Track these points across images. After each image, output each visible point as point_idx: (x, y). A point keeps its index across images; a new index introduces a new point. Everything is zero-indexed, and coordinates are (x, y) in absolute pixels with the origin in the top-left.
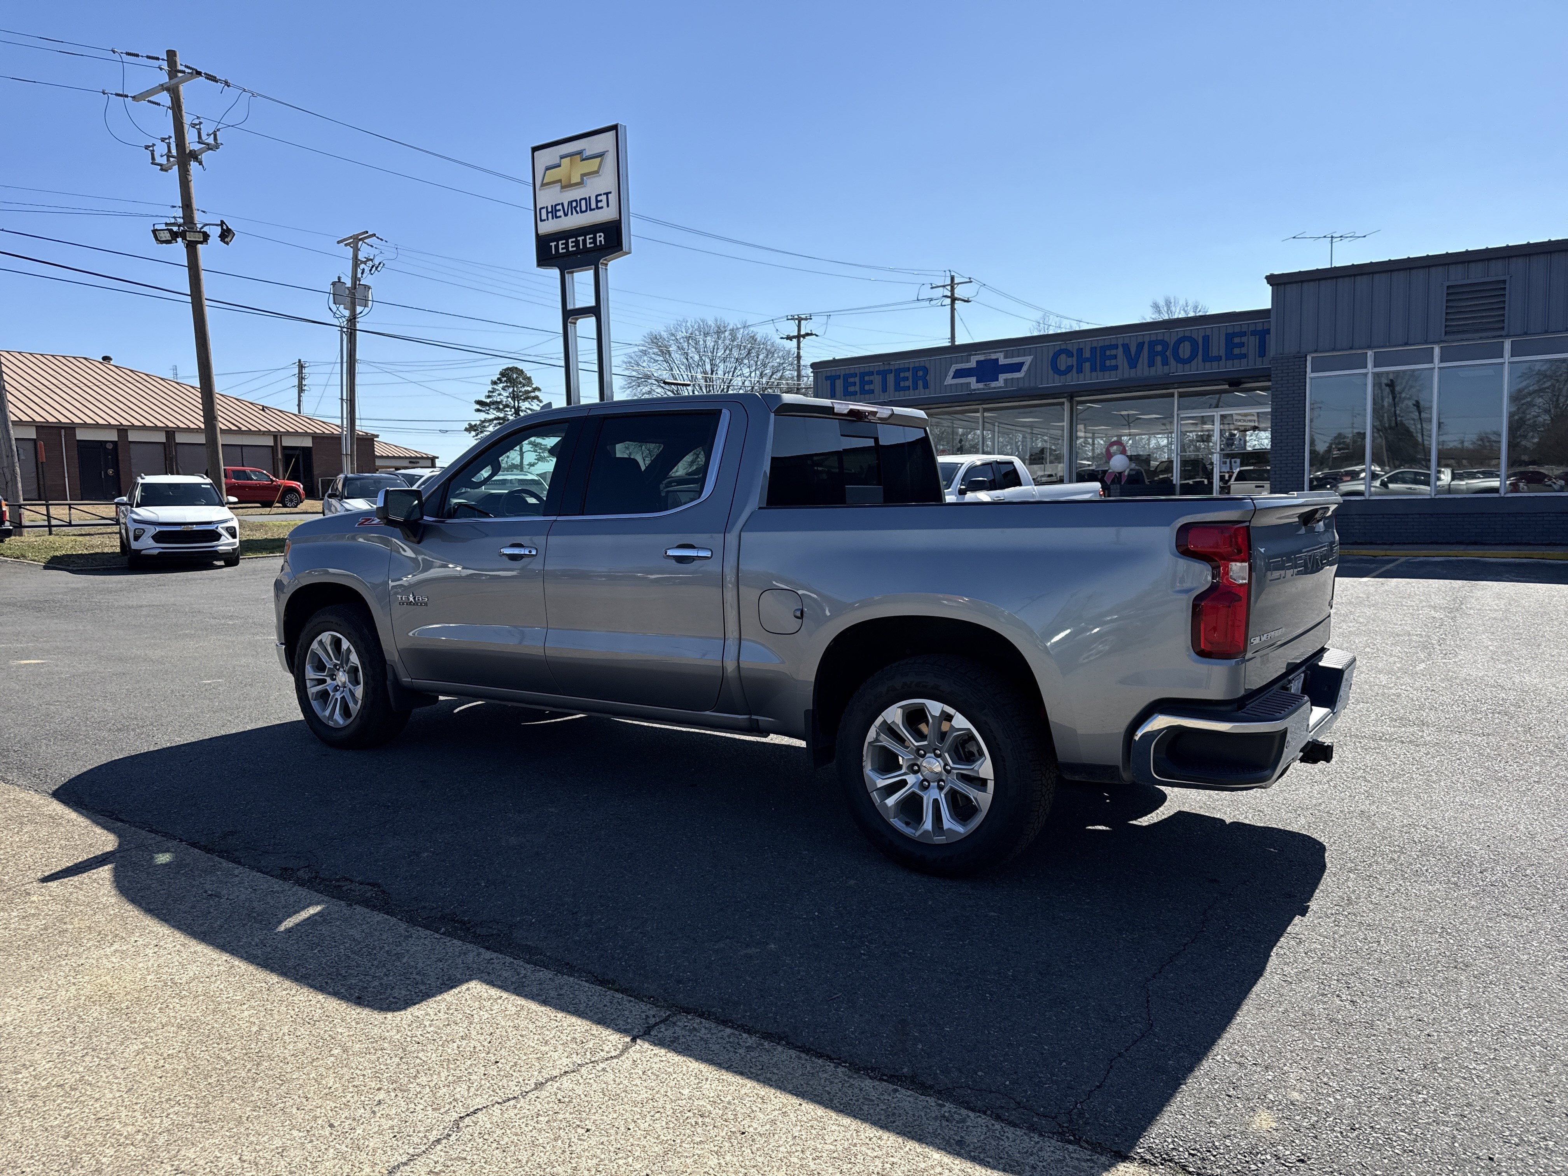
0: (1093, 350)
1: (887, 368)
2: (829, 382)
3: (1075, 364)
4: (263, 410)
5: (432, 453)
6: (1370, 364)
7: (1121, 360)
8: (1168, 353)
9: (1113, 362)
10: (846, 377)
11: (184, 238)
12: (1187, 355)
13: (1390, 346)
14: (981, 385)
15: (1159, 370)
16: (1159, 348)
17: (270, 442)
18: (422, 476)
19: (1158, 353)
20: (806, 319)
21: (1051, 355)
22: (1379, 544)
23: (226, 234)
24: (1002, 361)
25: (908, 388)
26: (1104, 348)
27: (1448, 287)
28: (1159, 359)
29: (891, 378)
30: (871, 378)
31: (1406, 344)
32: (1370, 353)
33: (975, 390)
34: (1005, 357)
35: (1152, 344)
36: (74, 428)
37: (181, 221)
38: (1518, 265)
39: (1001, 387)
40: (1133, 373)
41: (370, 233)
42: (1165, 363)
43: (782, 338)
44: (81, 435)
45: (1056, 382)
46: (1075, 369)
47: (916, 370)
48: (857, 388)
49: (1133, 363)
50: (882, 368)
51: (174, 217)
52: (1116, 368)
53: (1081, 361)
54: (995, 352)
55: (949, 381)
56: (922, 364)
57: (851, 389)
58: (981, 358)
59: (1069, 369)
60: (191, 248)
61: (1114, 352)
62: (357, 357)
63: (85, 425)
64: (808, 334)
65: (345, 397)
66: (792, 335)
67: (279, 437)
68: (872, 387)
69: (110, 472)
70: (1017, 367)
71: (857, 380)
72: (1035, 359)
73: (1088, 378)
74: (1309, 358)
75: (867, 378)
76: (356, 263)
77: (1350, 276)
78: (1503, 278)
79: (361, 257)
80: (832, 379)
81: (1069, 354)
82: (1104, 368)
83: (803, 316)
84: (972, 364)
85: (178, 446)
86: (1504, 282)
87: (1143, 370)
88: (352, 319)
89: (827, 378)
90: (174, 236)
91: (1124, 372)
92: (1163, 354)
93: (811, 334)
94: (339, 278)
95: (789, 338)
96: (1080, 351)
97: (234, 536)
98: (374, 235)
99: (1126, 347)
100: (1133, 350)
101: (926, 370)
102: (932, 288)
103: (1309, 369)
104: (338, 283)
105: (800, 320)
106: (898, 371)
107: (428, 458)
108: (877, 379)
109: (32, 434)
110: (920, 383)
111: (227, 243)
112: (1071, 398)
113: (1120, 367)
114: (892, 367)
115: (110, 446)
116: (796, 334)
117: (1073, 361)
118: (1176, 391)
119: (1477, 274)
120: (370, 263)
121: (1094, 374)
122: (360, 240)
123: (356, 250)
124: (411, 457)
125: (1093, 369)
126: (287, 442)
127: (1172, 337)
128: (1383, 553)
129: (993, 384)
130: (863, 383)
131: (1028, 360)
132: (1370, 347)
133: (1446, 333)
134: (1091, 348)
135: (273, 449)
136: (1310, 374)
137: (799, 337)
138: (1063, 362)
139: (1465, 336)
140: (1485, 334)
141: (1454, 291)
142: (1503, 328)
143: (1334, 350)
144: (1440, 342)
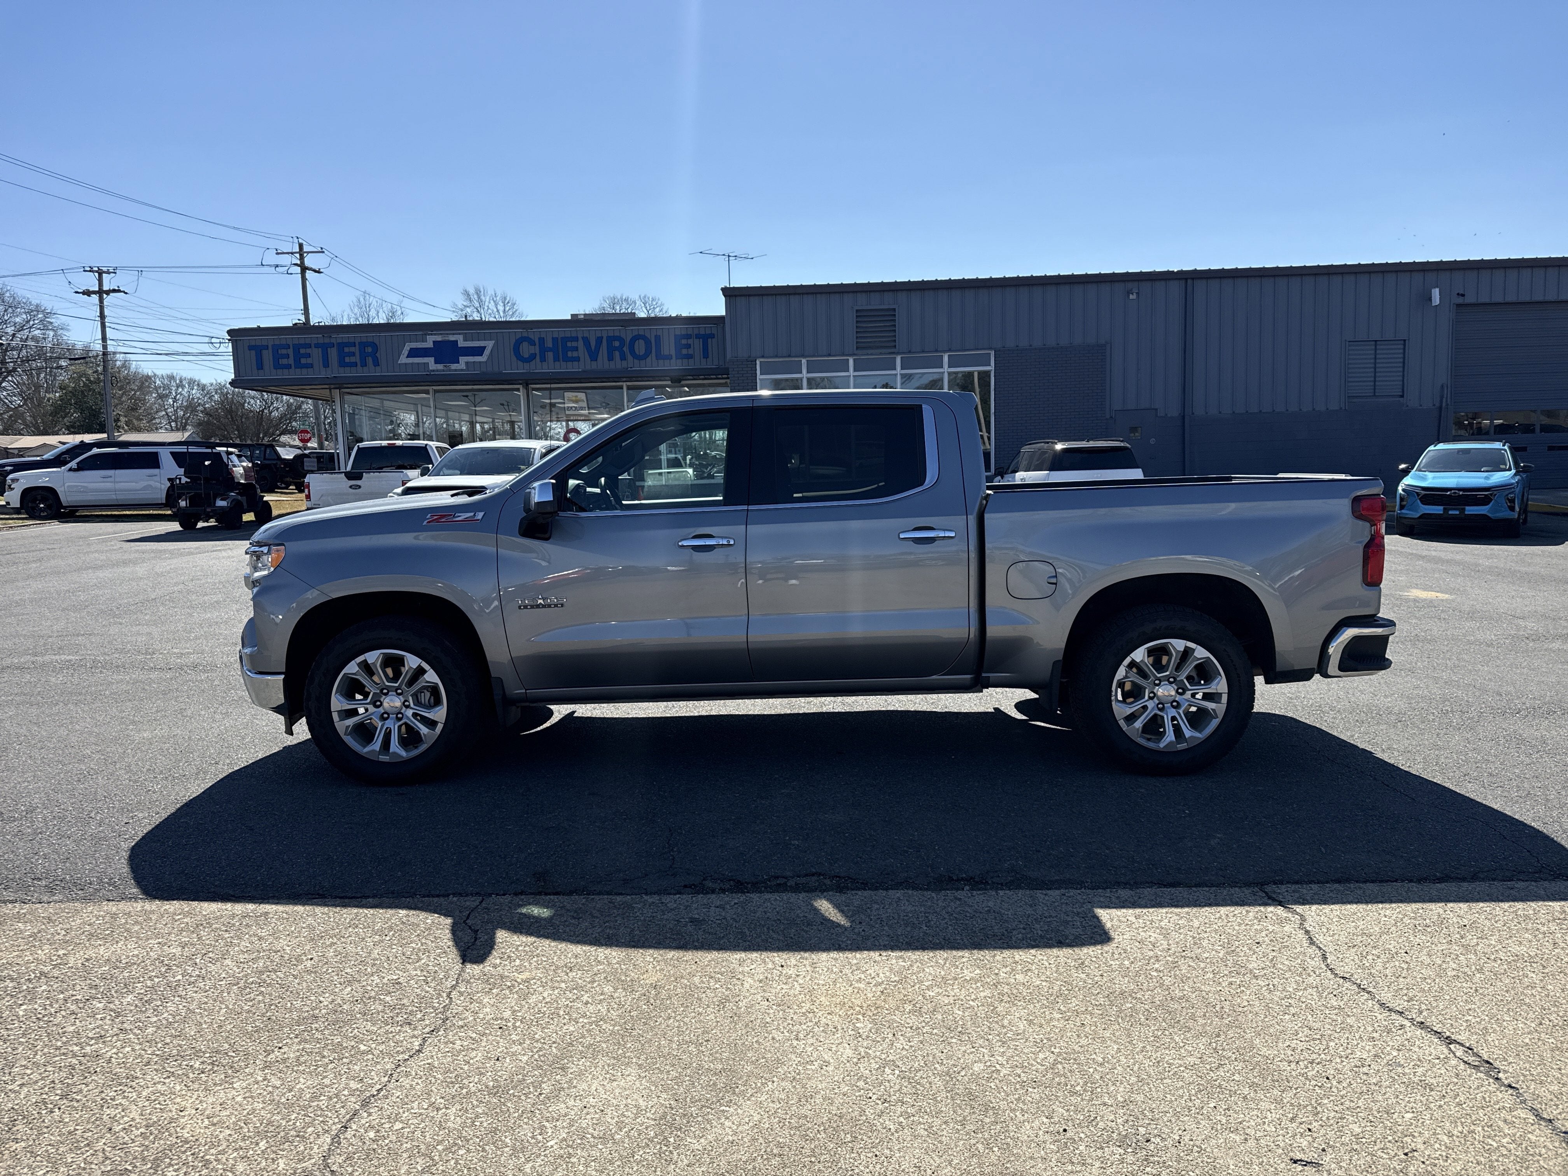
0: (555, 340)
1: (327, 341)
2: (253, 352)
3: (537, 352)
6: (804, 371)
7: (582, 352)
8: (625, 349)
9: (575, 354)
10: (276, 348)
12: (642, 352)
13: (818, 356)
14: (440, 367)
15: (617, 364)
16: (617, 344)
19: (616, 349)
20: (108, 272)
21: (513, 341)
24: (462, 343)
25: (355, 365)
26: (565, 340)
27: (857, 311)
28: (617, 354)
29: (333, 353)
30: (308, 351)
31: (829, 355)
32: (804, 361)
33: (434, 371)
34: (465, 340)
35: (610, 339)
38: (902, 296)
39: (462, 370)
40: (594, 366)
42: (623, 358)
43: (77, 292)
45: (521, 369)
46: (538, 357)
47: (363, 345)
48: (291, 361)
49: (594, 356)
50: (321, 341)
52: (577, 359)
53: (543, 350)
54: (454, 334)
55: (403, 359)
56: (370, 340)
57: (284, 361)
58: (439, 338)
59: (532, 357)
61: (574, 344)
64: (114, 291)
66: (91, 289)
68: (309, 361)
70: (480, 351)
71: (290, 352)
72: (496, 346)
73: (550, 367)
74: (758, 362)
75: (302, 351)
77: (786, 294)
78: (892, 307)
80: (258, 350)
81: (532, 343)
82: (567, 359)
83: (105, 269)
84: (429, 344)
86: (895, 310)
87: (602, 363)
89: (251, 348)
91: (585, 364)
92: (620, 349)
93: (119, 291)
95: (87, 293)
96: (542, 340)
99: (586, 341)
100: (593, 344)
101: (375, 347)
102: (277, 254)
103: (758, 372)
105: (100, 273)
106: (341, 346)
108: (316, 353)
110: (370, 360)
112: (526, 385)
113: (582, 359)
114: (333, 341)
116: (97, 289)
117: (536, 349)
118: (624, 384)
119: (875, 302)
121: (557, 363)
125: (556, 359)
127: (628, 334)
129: (454, 366)
130: (298, 357)
131: (489, 345)
132: (803, 356)
133: (857, 348)
134: (553, 338)
136: (759, 376)
137: (101, 292)
138: (526, 350)
139: (870, 351)
140: (883, 351)
141: (861, 315)
142: (895, 346)
143: (777, 356)
144: (853, 355)
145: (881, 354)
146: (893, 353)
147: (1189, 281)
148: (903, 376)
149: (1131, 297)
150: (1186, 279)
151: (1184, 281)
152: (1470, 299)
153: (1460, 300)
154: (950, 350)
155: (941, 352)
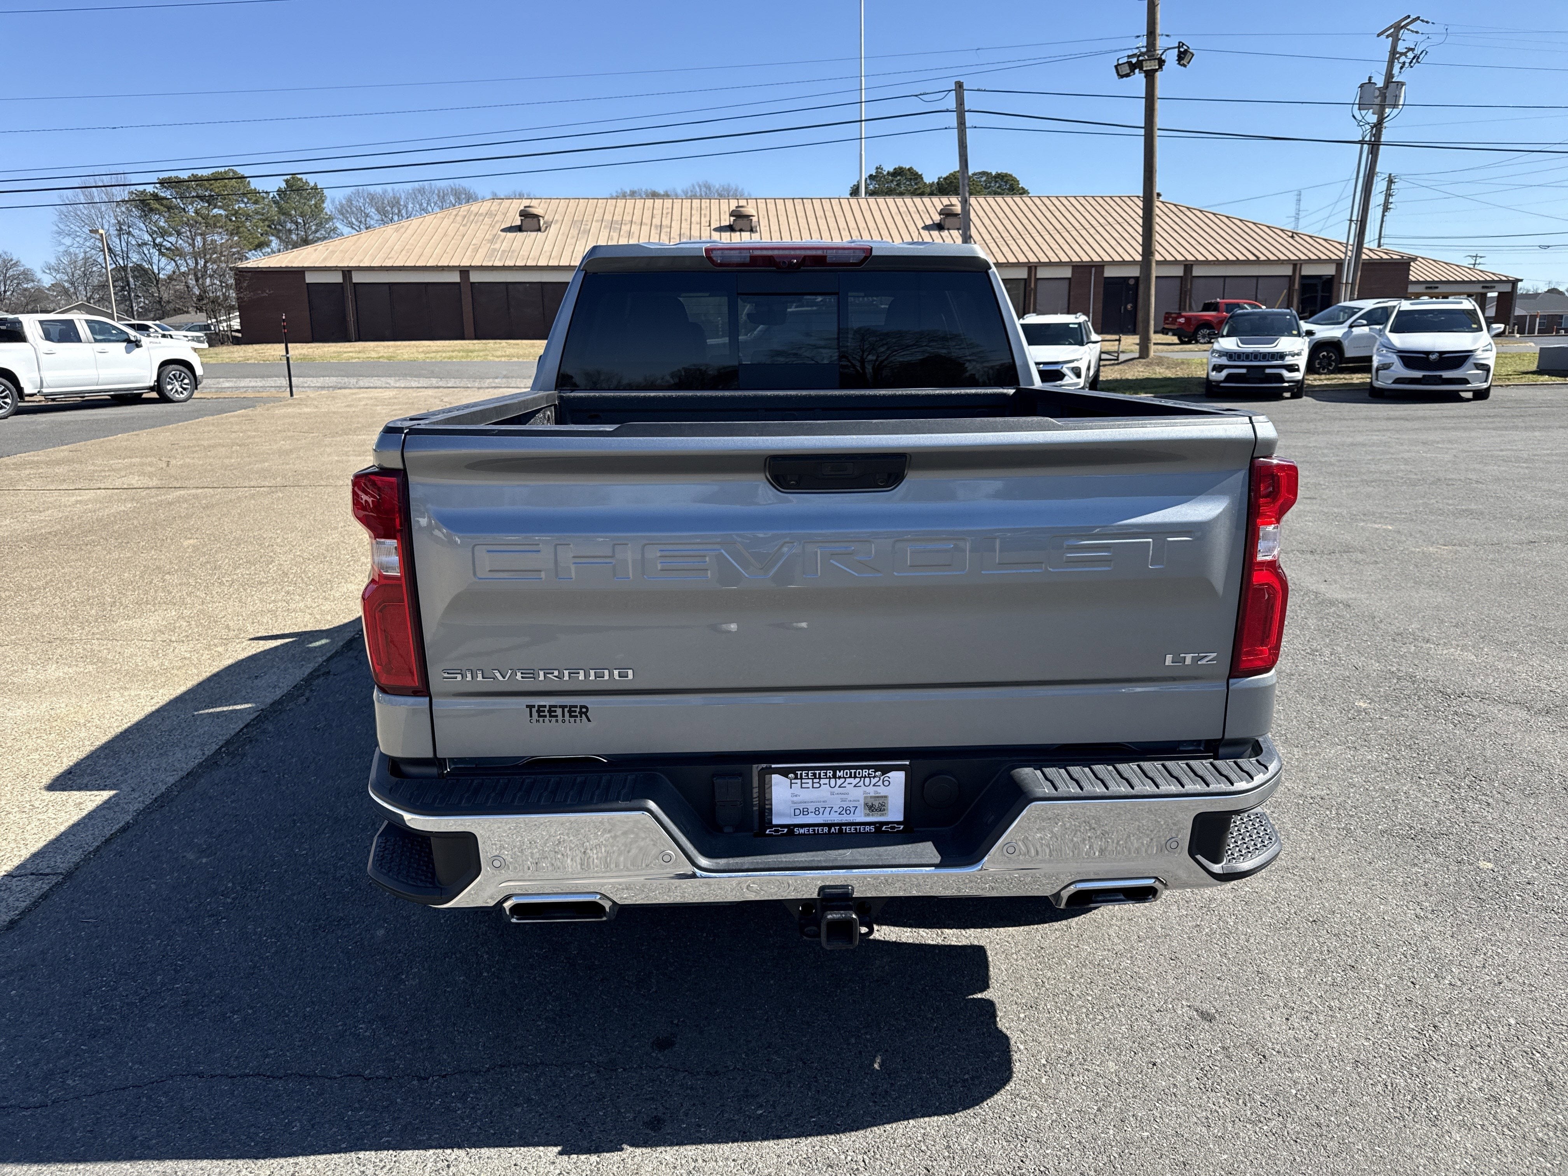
4: (1292, 237)
5: (1513, 275)
11: (1141, 69)
17: (1288, 271)
18: (1362, 309)
23: (1183, 56)
36: (1103, 266)
37: (1144, 50)
41: (1413, 17)
44: (1109, 273)
51: (1137, 48)
60: (1150, 76)
62: (1377, 170)
63: (1113, 263)
65: (1354, 218)
67: (1298, 266)
69: (1129, 306)
76: (1394, 54)
79: (1401, 48)
85: (1195, 279)
88: (1378, 126)
90: (1133, 67)
94: (1370, 78)
97: (1078, 375)
98: (1418, 18)
104: (1366, 86)
107: (1508, 281)
109: (1067, 273)
111: (1185, 66)
115: (1132, 282)
120: (1410, 55)
122: (1402, 28)
123: (1396, 40)
124: (1486, 281)
126: (1307, 271)
135: (1291, 278)
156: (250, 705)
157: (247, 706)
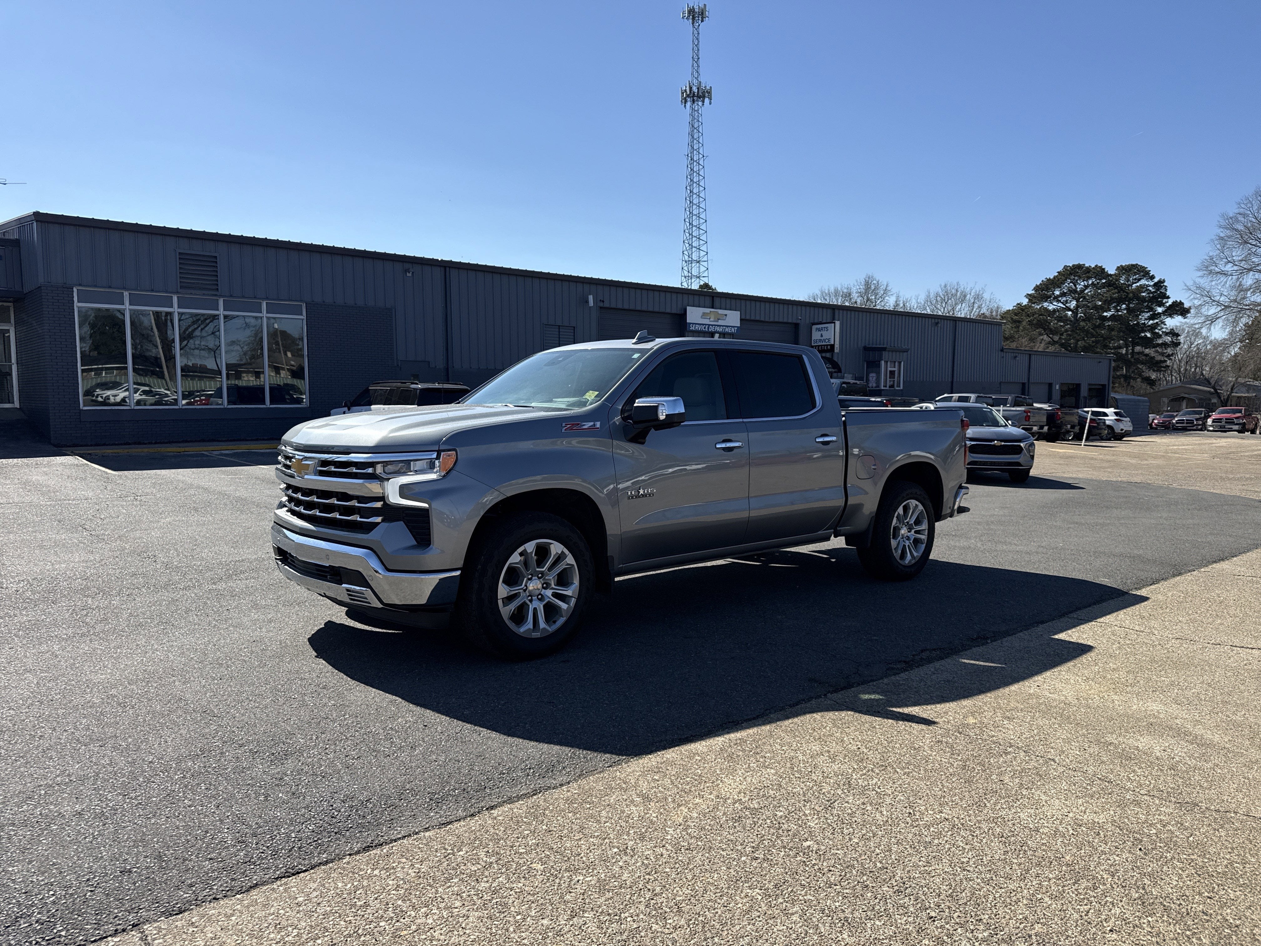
6: (127, 302)
13: (139, 291)
22: (145, 444)
27: (180, 253)
31: (152, 291)
32: (126, 294)
38: (222, 247)
74: (75, 290)
78: (213, 254)
86: (216, 257)
103: (76, 299)
119: (197, 248)
128: (183, 449)
132: (125, 289)
133: (181, 287)
136: (76, 304)
139: (193, 292)
140: (206, 292)
141: (184, 258)
142: (217, 289)
143: (96, 286)
144: (177, 293)
145: (204, 295)
146: (216, 295)
147: (448, 269)
148: (226, 317)
149: (408, 274)
150: (445, 267)
151: (443, 269)
152: (607, 304)
153: (601, 305)
154: (267, 298)
155: (260, 299)
156: (963, 661)
157: (966, 661)
